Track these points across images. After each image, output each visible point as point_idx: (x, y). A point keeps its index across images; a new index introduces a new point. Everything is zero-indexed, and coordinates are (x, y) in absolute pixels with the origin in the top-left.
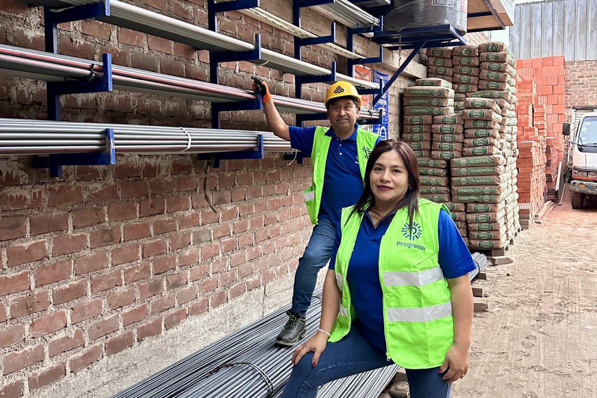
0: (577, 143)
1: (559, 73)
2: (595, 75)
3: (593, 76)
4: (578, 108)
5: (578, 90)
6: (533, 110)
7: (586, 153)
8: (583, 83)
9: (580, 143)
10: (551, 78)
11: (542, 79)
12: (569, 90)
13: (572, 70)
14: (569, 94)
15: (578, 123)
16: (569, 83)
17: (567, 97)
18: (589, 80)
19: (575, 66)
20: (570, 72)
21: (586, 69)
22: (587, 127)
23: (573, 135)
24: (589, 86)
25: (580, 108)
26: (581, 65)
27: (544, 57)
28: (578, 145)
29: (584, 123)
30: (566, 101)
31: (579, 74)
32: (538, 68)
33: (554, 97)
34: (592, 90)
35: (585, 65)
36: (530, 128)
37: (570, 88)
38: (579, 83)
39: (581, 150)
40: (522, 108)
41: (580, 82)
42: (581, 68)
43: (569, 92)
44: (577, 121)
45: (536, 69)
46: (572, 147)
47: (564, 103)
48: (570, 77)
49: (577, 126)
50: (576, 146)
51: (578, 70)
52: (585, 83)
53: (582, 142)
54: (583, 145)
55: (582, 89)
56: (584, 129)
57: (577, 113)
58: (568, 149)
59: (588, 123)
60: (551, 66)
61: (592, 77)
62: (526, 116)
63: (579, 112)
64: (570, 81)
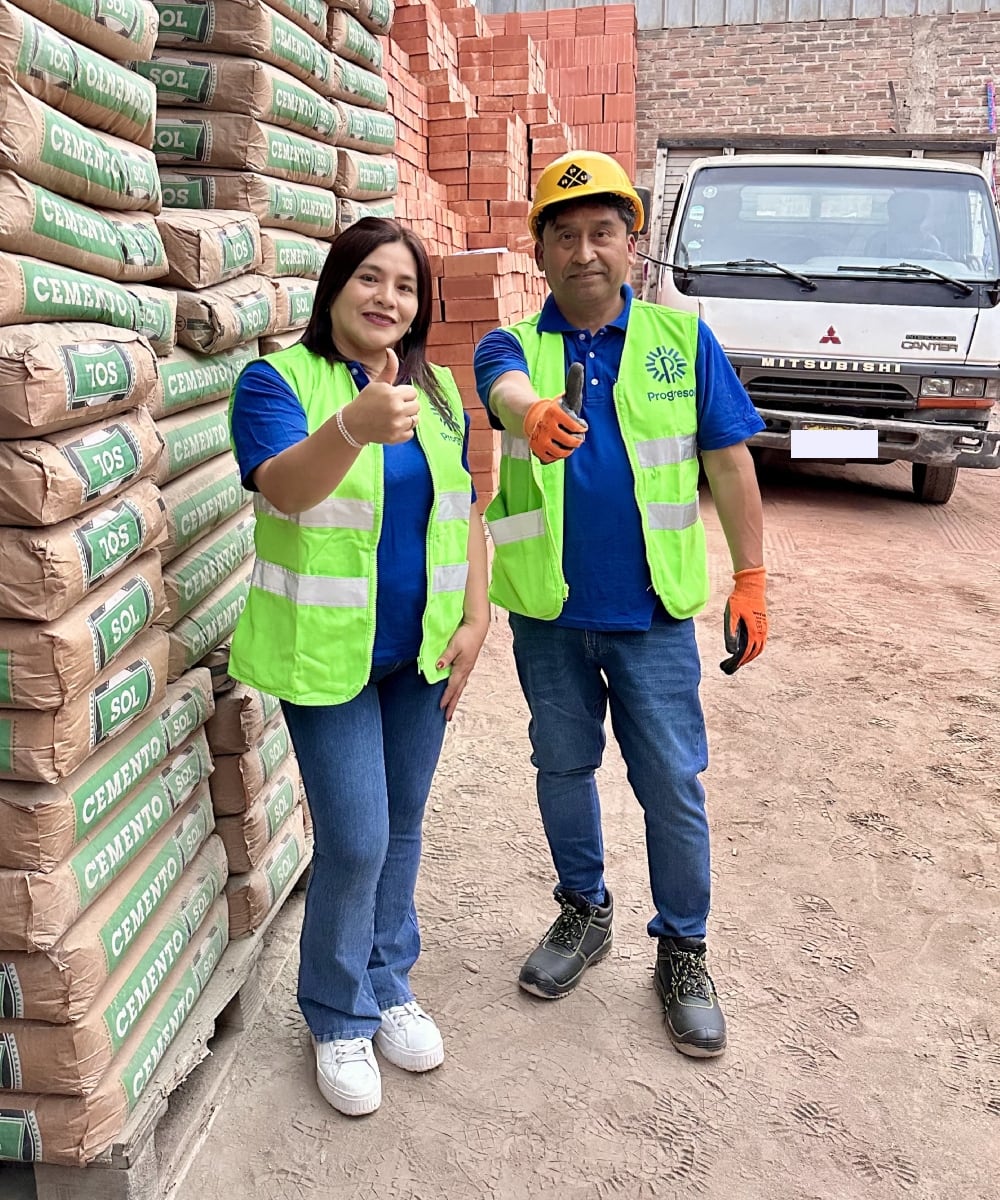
0: (670, 261)
1: (621, 56)
2: (717, 71)
3: (712, 73)
4: (675, 144)
5: (671, 116)
6: (530, 142)
7: (703, 300)
8: (685, 95)
9: (682, 265)
10: (599, 72)
11: (575, 73)
12: (648, 113)
13: (655, 55)
14: (648, 127)
15: (674, 197)
16: (647, 93)
17: (640, 136)
18: (701, 85)
19: (665, 42)
20: (652, 61)
21: (692, 53)
22: (705, 203)
23: (657, 236)
24: (701, 103)
25: (682, 144)
26: (681, 41)
27: (581, 7)
28: (676, 270)
29: (696, 191)
30: (638, 146)
31: (676, 67)
32: (564, 41)
33: (606, 129)
34: (707, 114)
35: (690, 41)
36: (514, 205)
37: (650, 107)
38: (673, 95)
39: (684, 287)
40: (485, 129)
41: (677, 90)
42: (680, 50)
43: (647, 121)
44: (670, 189)
45: (557, 43)
46: (653, 278)
47: (632, 149)
48: (650, 75)
49: (672, 206)
50: (669, 274)
51: (671, 53)
52: (691, 95)
53: (687, 259)
54: (691, 271)
55: (679, 111)
56: (696, 213)
57: (672, 162)
58: (641, 285)
59: (710, 192)
60: (599, 33)
61: (707, 76)
62: (499, 158)
63: (678, 160)
64: (649, 86)
